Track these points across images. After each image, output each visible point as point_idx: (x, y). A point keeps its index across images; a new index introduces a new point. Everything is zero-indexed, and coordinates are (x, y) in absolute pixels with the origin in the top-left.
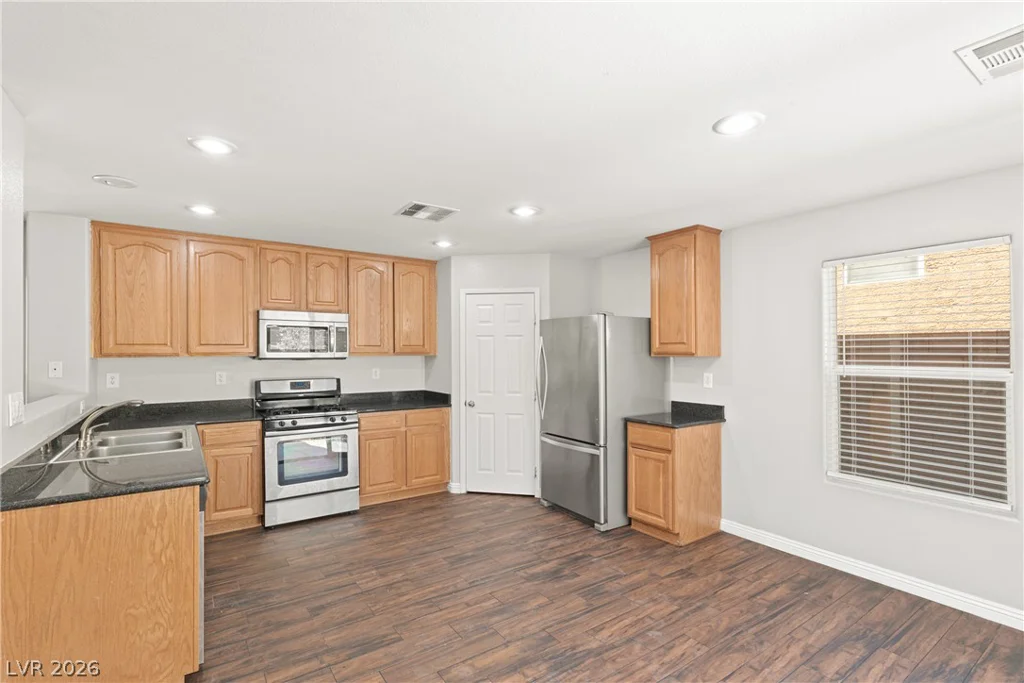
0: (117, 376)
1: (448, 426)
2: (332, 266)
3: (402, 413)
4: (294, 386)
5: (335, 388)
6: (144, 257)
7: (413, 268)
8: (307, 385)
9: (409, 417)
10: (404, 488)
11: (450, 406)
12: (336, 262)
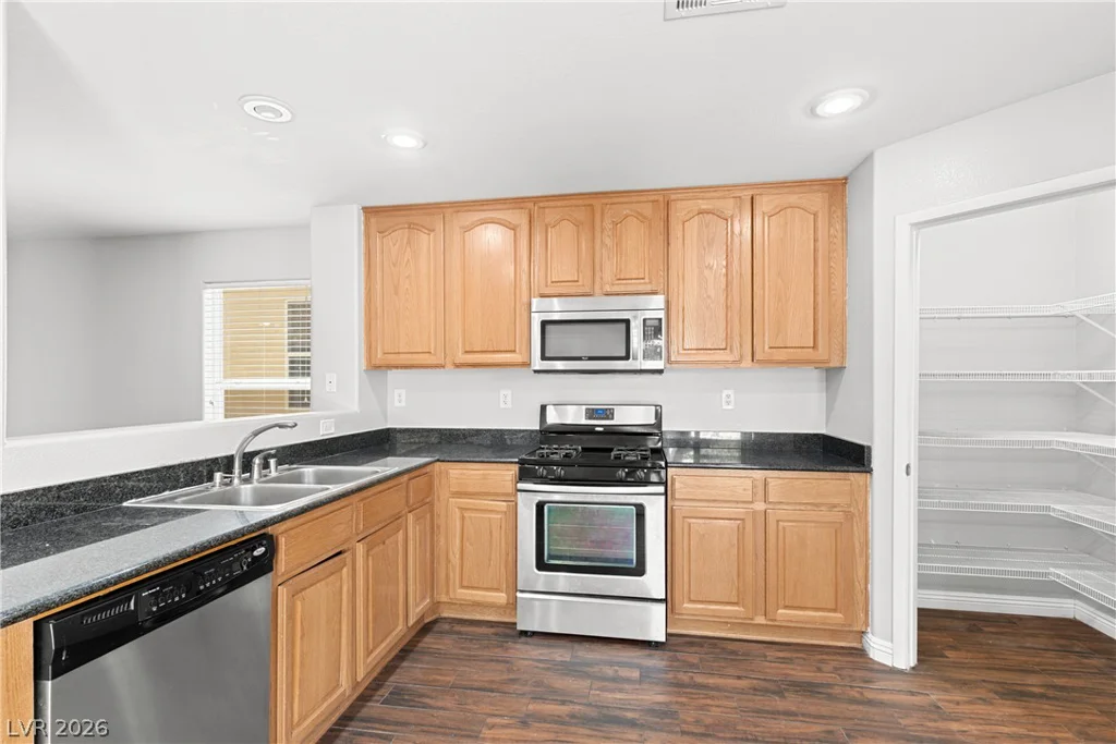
0: (403, 392)
1: (864, 513)
2: (641, 217)
3: (759, 474)
4: (591, 414)
5: (652, 421)
6: (409, 242)
7: (793, 199)
8: (609, 414)
9: (772, 484)
10: (760, 620)
11: (870, 471)
12: (647, 210)
